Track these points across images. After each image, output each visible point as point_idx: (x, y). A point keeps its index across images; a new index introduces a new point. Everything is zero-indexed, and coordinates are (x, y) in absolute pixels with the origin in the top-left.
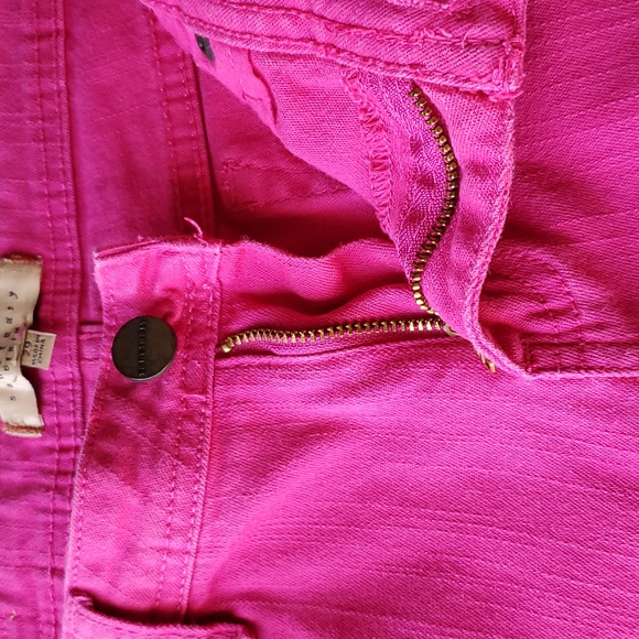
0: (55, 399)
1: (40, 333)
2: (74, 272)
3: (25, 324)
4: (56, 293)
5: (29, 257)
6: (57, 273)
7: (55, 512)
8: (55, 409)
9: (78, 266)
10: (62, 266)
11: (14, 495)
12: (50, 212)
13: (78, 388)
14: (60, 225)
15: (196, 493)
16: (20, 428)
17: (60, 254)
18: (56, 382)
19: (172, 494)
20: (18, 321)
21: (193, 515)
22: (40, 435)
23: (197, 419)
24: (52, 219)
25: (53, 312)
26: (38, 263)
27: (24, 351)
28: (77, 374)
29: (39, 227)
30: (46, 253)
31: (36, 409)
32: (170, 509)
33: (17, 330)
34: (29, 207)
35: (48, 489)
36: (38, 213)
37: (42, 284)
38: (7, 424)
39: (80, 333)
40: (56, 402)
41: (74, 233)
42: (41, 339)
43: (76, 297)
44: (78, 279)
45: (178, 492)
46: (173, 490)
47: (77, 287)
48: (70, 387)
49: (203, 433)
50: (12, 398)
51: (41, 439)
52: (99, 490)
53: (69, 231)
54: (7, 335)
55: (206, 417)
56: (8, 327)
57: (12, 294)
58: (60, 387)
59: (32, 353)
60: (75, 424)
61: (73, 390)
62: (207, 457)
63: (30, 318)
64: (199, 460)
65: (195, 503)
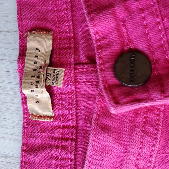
0: (60, 102)
1: (56, 69)
2: (70, 38)
3: (45, 64)
4: (60, 49)
5: (45, 30)
6: (60, 39)
7: (61, 159)
8: (60, 107)
9: (72, 35)
10: (63, 35)
11: (36, 150)
12: (56, 7)
13: (74, 96)
14: (62, 14)
15: (153, 151)
16: (40, 116)
17: (62, 29)
18: (62, 94)
19: (140, 151)
20: (41, 62)
21: (150, 162)
22: (52, 120)
23: (155, 112)
24: (57, 11)
25: (60, 58)
26: (50, 33)
27: (46, 78)
28: (74, 89)
29: (50, 15)
30: (54, 29)
31: (51, 107)
32: (138, 158)
33: (41, 67)
34: (45, 5)
35: (57, 147)
36: (50, 8)
37: (53, 44)
38: (32, 114)
39: (75, 69)
40: (61, 104)
41: (70, 17)
42: (56, 71)
43: (72, 51)
44: (72, 41)
45: (143, 150)
46: (141, 148)
47: (72, 45)
48: (70, 96)
49: (158, 120)
50: (37, 102)
51: (52, 122)
52: (102, 144)
53: (67, 17)
54: (35, 70)
55: (160, 111)
56: (35, 66)
57: (37, 49)
58: (64, 96)
59: (52, 79)
60: (72, 115)
61: (71, 98)
62: (160, 133)
63: (48, 61)
64: (156, 134)
65: (151, 156)
